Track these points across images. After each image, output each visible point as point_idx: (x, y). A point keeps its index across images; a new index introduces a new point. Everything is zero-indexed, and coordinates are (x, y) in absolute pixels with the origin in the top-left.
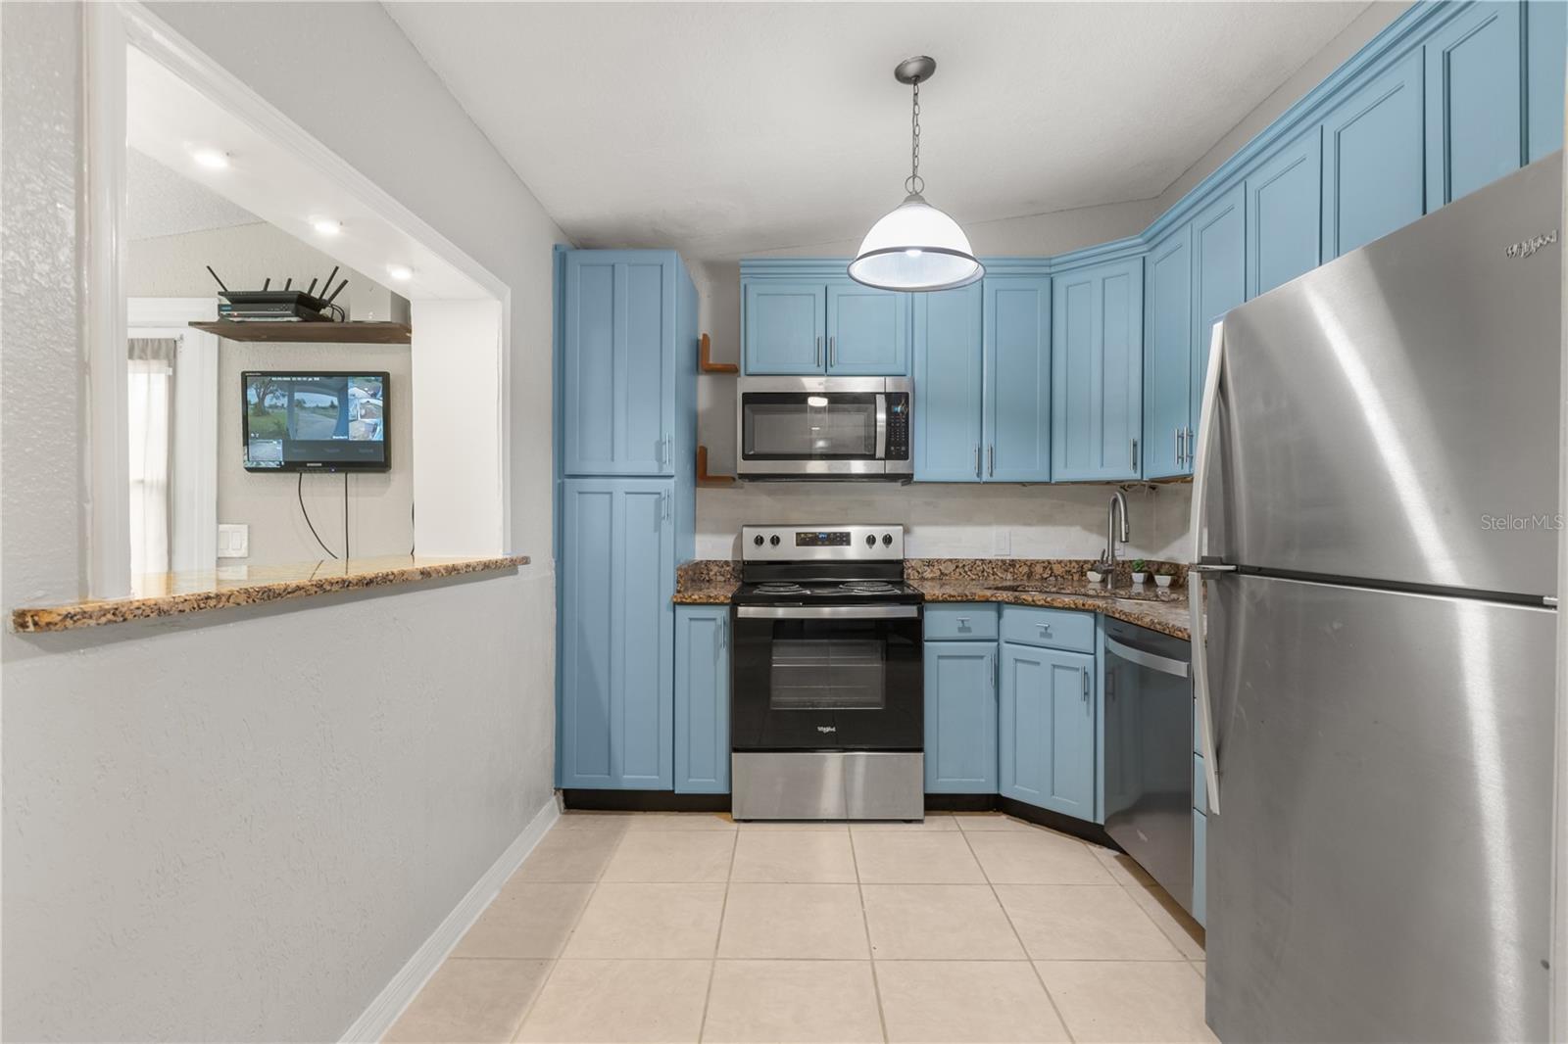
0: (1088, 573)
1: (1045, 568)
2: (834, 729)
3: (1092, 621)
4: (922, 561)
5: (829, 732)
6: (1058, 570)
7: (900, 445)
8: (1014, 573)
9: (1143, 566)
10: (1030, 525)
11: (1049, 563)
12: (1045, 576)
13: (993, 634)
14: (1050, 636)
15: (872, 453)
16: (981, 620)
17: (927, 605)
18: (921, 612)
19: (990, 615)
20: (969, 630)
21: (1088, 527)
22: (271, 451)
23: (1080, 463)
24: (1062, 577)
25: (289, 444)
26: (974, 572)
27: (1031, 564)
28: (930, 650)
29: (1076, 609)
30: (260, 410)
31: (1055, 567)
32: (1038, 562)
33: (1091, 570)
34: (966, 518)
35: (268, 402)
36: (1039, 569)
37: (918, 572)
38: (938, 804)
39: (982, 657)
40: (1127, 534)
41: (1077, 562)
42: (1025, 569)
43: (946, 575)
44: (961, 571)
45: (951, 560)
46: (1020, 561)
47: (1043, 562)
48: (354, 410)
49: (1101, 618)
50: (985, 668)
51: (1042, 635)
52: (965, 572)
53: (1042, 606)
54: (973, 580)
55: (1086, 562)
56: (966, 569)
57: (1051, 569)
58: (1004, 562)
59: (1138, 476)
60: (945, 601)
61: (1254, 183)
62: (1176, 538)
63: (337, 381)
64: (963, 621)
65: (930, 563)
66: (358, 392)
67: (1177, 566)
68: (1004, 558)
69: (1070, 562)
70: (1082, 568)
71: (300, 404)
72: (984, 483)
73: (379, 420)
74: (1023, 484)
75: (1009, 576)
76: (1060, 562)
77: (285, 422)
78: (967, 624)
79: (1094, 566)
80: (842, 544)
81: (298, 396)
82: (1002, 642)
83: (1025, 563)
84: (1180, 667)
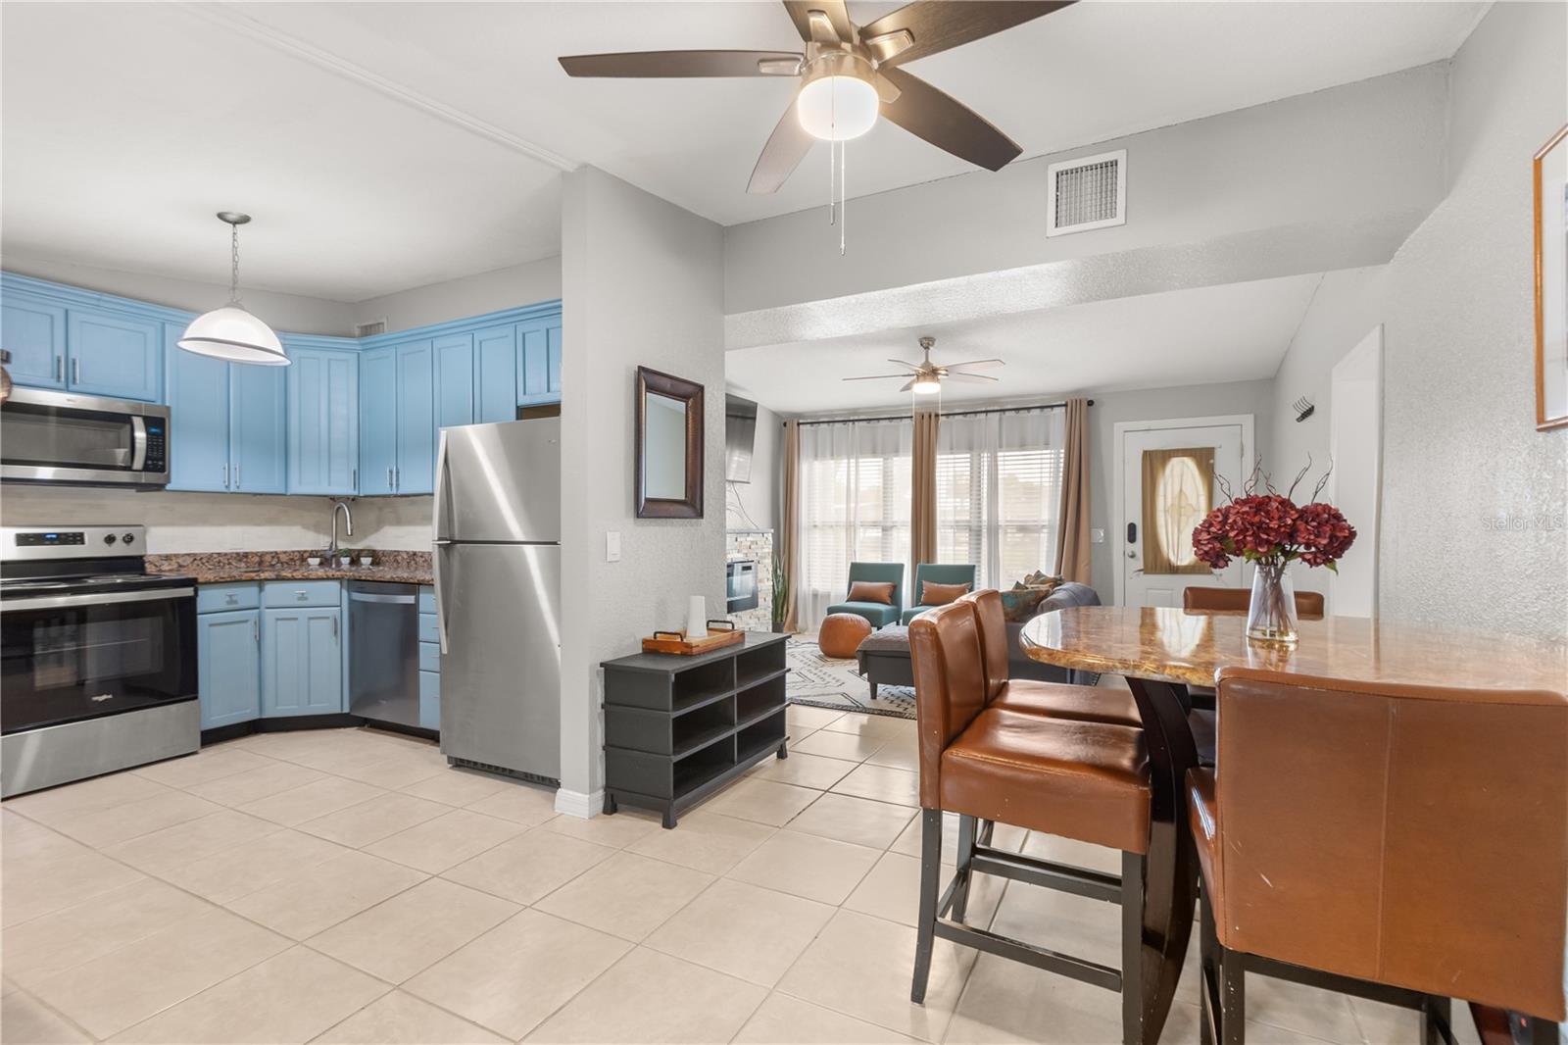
0: (309, 559)
1: (273, 557)
2: (110, 696)
3: (339, 586)
4: (160, 556)
5: (106, 700)
6: (284, 558)
7: (158, 460)
8: (246, 562)
9: (348, 553)
10: (259, 525)
11: (276, 553)
12: (273, 563)
13: (255, 603)
14: (306, 599)
15: (129, 464)
16: (246, 594)
17: (200, 587)
18: (196, 591)
19: (253, 590)
20: (236, 602)
21: (306, 527)
23: (308, 481)
24: (287, 563)
26: (211, 563)
27: (262, 555)
28: (203, 621)
29: (328, 579)
31: (281, 556)
32: (267, 553)
33: (310, 557)
34: (203, 521)
36: (268, 558)
37: (156, 566)
38: (213, 737)
39: (246, 621)
40: (352, 530)
41: (299, 552)
42: (257, 559)
43: (184, 567)
44: (199, 562)
45: (188, 555)
46: (252, 553)
47: (272, 553)
49: (345, 583)
50: (249, 630)
51: (300, 599)
52: (203, 564)
53: (300, 579)
54: (210, 569)
55: (305, 551)
56: (204, 561)
57: (278, 558)
58: (238, 554)
59: (356, 493)
60: (216, 582)
61: (438, 343)
62: (372, 533)
64: (230, 596)
65: (168, 558)
67: (374, 551)
68: (238, 551)
69: (293, 552)
70: (302, 557)
72: (232, 493)
74: (255, 494)
75: (243, 565)
76: (285, 552)
78: (234, 598)
79: (313, 554)
80: (75, 544)
82: (262, 608)
83: (256, 554)
84: (410, 599)
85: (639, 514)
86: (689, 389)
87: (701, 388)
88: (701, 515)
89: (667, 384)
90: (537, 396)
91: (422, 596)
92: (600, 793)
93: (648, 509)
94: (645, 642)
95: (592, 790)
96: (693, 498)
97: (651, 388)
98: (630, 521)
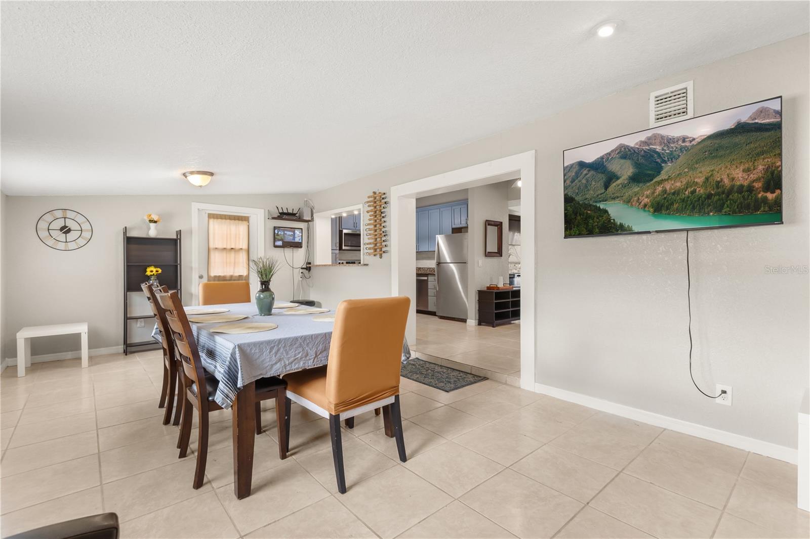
22: (279, 243)
25: (283, 242)
30: (278, 234)
35: (279, 233)
48: (296, 236)
63: (294, 229)
66: (297, 232)
71: (286, 234)
73: (301, 238)
77: (283, 237)
81: (286, 232)
84: (426, 278)
85: (486, 256)
86: (498, 223)
87: (502, 223)
88: (502, 256)
89: (493, 223)
90: (457, 225)
91: (429, 278)
92: (477, 321)
93: (488, 255)
94: (487, 287)
95: (475, 320)
96: (500, 252)
97: (489, 225)
98: (484, 258)
